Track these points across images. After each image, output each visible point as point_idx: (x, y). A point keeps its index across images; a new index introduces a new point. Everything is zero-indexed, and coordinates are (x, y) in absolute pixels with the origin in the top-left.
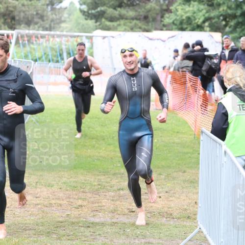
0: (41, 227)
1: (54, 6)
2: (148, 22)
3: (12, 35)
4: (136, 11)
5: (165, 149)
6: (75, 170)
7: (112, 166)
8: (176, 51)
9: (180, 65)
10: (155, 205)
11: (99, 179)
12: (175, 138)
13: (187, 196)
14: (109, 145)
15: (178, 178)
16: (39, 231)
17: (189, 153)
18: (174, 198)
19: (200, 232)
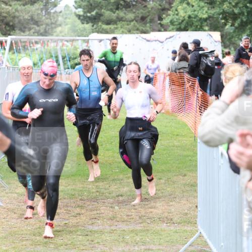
0: (38, 238)
1: (49, 11)
2: (145, 24)
3: (6, 42)
4: (134, 12)
5: (165, 152)
6: (73, 178)
7: (111, 172)
8: (174, 52)
9: (177, 66)
10: (155, 210)
11: (97, 186)
12: (175, 142)
13: (187, 200)
14: (107, 150)
15: (178, 182)
16: (36, 241)
17: (190, 156)
18: (174, 203)
19: (200, 236)
